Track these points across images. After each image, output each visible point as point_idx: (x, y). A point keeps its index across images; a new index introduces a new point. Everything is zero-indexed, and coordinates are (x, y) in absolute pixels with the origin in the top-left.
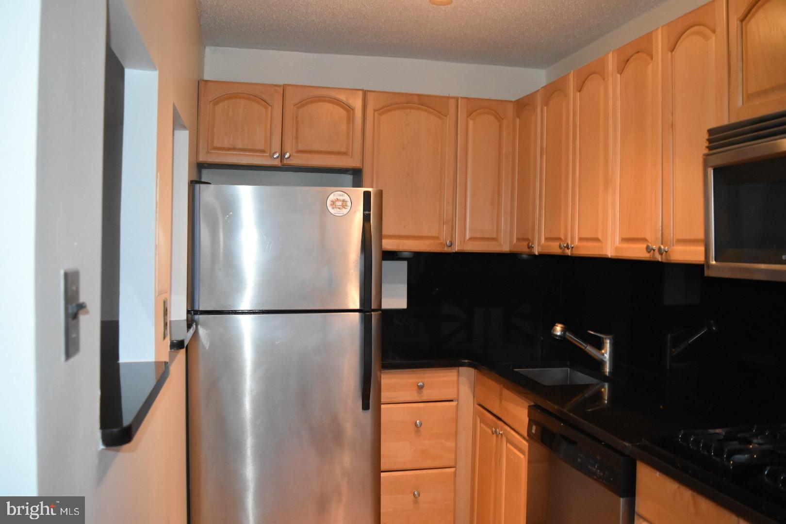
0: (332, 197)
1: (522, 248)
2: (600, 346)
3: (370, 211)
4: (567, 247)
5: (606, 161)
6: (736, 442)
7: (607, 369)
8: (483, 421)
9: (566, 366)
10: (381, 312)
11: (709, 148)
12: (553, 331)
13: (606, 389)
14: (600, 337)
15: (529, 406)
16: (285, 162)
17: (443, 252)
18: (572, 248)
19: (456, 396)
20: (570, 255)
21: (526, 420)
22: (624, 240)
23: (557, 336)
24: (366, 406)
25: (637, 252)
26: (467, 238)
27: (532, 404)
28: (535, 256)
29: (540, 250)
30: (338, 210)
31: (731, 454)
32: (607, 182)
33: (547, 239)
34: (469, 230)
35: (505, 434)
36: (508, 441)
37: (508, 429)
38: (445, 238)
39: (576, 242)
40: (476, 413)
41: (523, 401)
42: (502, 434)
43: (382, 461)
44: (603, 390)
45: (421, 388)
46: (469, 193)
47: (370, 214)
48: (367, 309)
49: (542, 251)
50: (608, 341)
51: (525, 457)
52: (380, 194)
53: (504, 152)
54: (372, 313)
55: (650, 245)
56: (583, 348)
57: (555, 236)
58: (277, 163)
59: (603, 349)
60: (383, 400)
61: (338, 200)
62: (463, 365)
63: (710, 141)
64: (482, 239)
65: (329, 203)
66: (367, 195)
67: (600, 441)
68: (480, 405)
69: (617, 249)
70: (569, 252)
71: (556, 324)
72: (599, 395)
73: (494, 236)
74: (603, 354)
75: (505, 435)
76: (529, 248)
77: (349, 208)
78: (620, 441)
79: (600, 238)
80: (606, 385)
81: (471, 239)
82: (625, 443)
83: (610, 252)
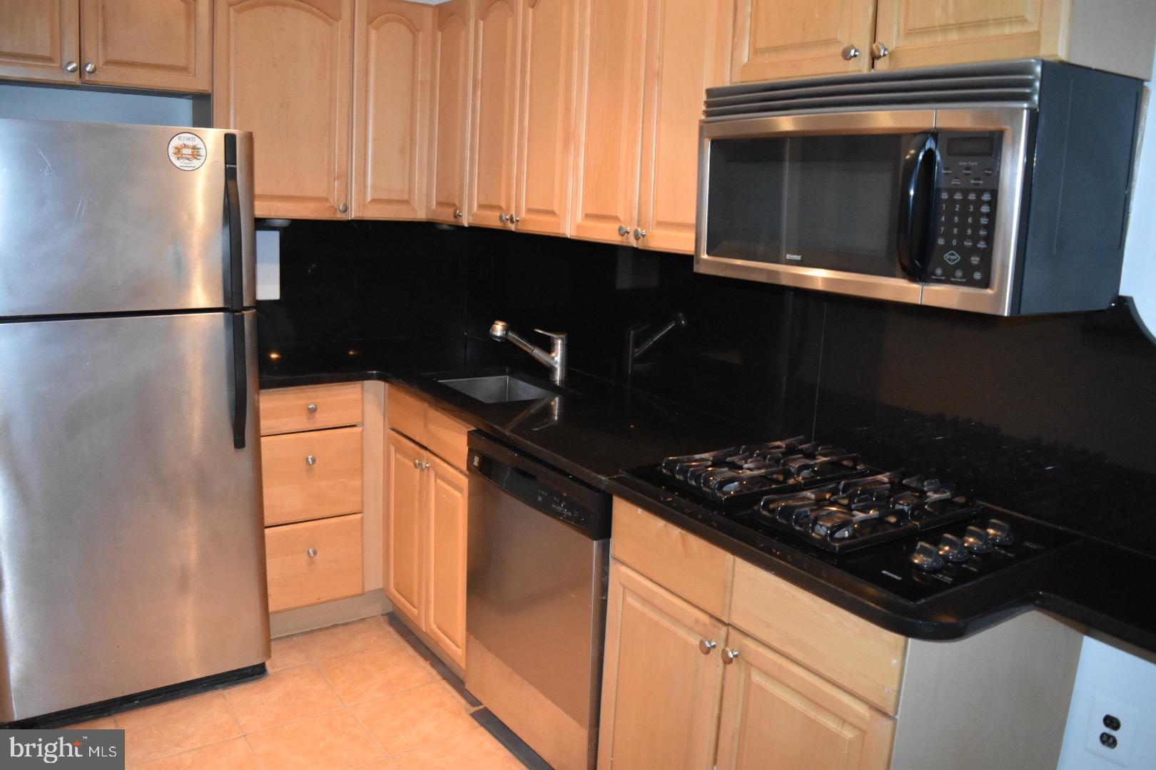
0: (176, 142)
1: (445, 216)
2: (548, 347)
3: (235, 164)
4: (512, 221)
5: (568, 109)
6: (725, 469)
7: (558, 376)
8: (399, 450)
9: (503, 373)
10: (255, 310)
11: (708, 114)
12: (493, 330)
13: (556, 403)
14: (549, 337)
15: (469, 433)
16: (87, 78)
17: (334, 219)
18: (518, 221)
19: (361, 420)
20: (513, 230)
21: (466, 449)
22: (588, 216)
23: (496, 337)
24: (239, 443)
25: (605, 233)
26: (369, 198)
27: (473, 428)
28: (463, 228)
29: (471, 221)
30: (186, 161)
31: (723, 483)
32: (568, 138)
33: (481, 206)
34: (371, 188)
35: (434, 467)
36: (437, 475)
37: (438, 460)
38: (336, 198)
39: (523, 214)
40: (388, 441)
41: (459, 425)
42: (428, 468)
43: (266, 513)
44: (553, 403)
45: (312, 411)
46: (370, 136)
47: (235, 169)
48: (235, 308)
49: (474, 222)
50: (559, 342)
51: (463, 497)
52: (250, 138)
53: (419, 79)
54: (244, 312)
55: (624, 226)
56: (529, 351)
57: (494, 203)
58: (74, 78)
59: (553, 352)
60: (263, 432)
61: (185, 146)
62: (370, 378)
63: (708, 104)
64: (389, 201)
65: (171, 150)
66: (230, 140)
67: (566, 474)
68: (393, 429)
69: (579, 227)
70: (512, 227)
71: (496, 322)
72: (547, 410)
73: (406, 197)
74: (553, 358)
75: (433, 469)
76: (456, 217)
77: (203, 159)
78: (594, 474)
79: (556, 210)
80: (557, 399)
81: (374, 201)
82: (600, 476)
83: (569, 231)
